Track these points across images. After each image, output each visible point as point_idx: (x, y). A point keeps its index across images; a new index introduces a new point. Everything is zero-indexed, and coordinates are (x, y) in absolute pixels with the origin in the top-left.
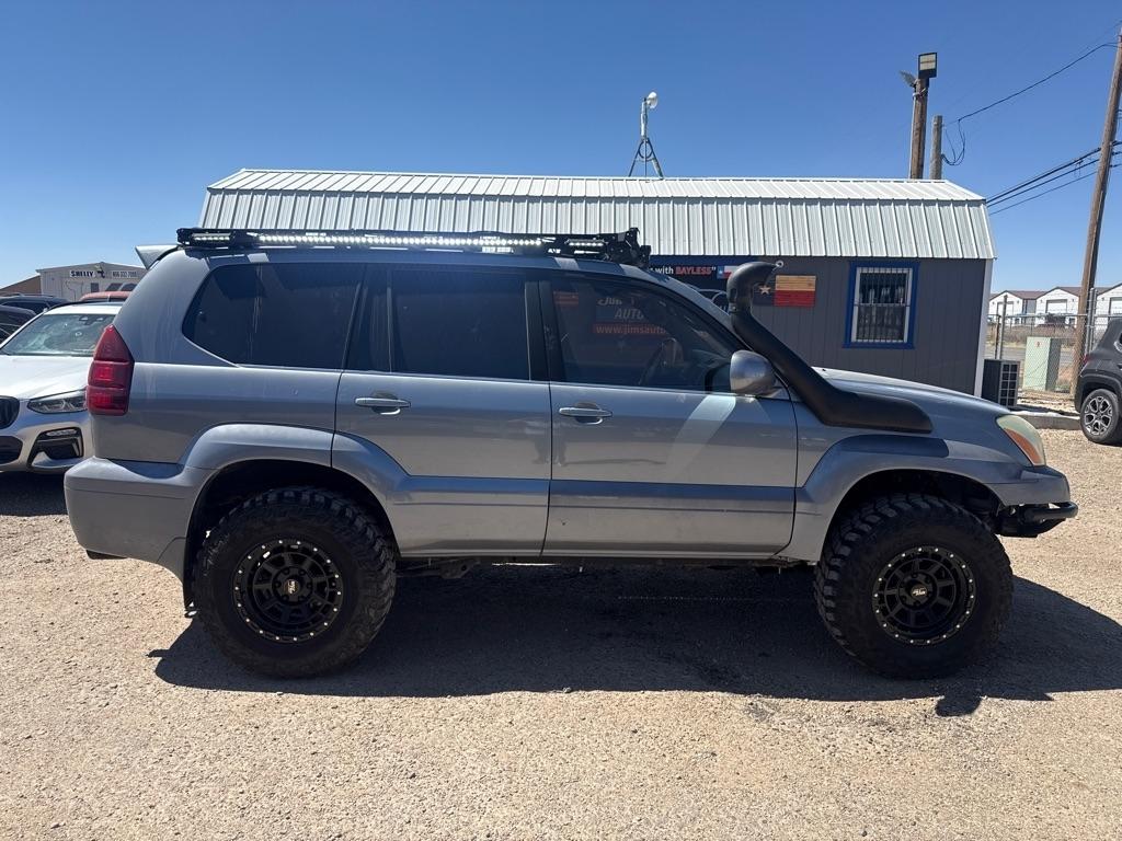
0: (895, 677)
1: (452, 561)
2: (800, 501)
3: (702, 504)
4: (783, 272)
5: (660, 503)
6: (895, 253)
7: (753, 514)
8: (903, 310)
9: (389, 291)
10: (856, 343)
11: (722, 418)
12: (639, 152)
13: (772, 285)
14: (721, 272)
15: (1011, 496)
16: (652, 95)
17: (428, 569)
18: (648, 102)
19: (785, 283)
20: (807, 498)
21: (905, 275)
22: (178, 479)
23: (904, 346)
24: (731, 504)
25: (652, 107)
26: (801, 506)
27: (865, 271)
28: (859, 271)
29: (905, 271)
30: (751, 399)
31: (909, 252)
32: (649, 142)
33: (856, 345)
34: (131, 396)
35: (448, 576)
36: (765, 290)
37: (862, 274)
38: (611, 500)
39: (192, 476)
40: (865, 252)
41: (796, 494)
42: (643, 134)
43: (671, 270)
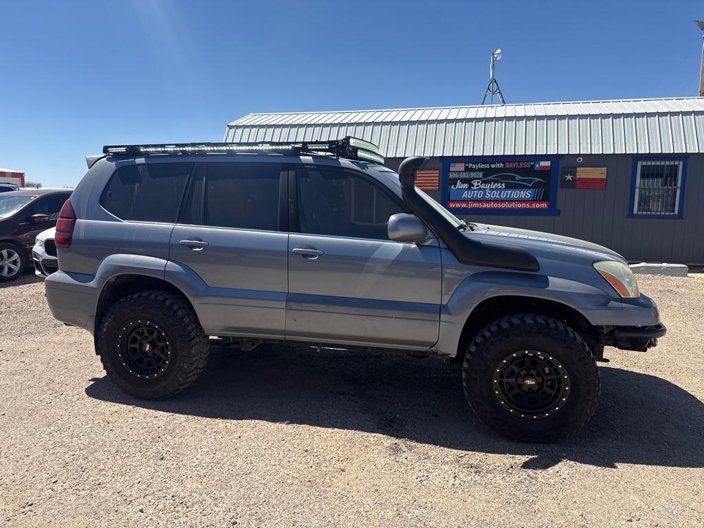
0: (511, 439)
1: (245, 340)
2: (445, 313)
3: (379, 312)
4: (582, 165)
5: (353, 310)
6: (668, 150)
7: (412, 321)
8: (675, 190)
9: (204, 178)
10: (637, 214)
11: (393, 257)
12: (489, 89)
13: (574, 173)
14: (537, 166)
15: (598, 318)
16: (499, 51)
17: (231, 344)
18: (496, 56)
19: (584, 173)
20: (448, 312)
21: (677, 165)
22: (92, 284)
23: (674, 217)
24: (398, 313)
25: (498, 59)
26: (444, 317)
27: (644, 163)
28: (639, 164)
29: (677, 163)
30: (414, 246)
31: (680, 149)
32: (495, 82)
33: (638, 216)
34: (73, 238)
35: (243, 349)
36: (569, 177)
37: (642, 166)
38: (322, 307)
39: (99, 282)
40: (644, 150)
41: (441, 309)
42: (491, 77)
43: (502, 165)
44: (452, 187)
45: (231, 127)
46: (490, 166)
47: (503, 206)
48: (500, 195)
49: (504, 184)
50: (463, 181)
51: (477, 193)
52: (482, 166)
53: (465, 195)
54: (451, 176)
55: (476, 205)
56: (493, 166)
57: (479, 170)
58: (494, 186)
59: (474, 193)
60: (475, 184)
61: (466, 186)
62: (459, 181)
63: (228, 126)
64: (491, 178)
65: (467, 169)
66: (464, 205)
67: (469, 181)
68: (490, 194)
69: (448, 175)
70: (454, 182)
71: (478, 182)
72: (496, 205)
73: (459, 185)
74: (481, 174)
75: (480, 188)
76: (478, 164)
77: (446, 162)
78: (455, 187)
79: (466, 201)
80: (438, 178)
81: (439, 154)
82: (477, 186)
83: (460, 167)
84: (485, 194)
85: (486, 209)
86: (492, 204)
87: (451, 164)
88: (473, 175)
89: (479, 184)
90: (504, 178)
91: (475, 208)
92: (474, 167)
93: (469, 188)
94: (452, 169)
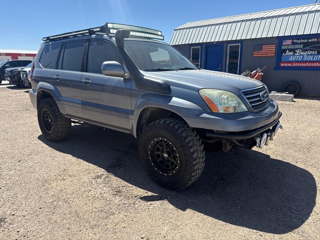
43: (316, 40)
44: (283, 54)
45: (175, 30)
46: (308, 41)
47: (315, 65)
48: (313, 58)
49: (316, 51)
50: (290, 50)
51: (299, 57)
52: (303, 41)
53: (291, 59)
54: (283, 48)
55: (297, 64)
56: (310, 41)
57: (301, 43)
58: (309, 53)
59: (296, 57)
60: (298, 52)
61: (292, 53)
62: (288, 50)
63: (174, 29)
64: (308, 48)
65: (293, 43)
66: (290, 65)
67: (294, 51)
68: (307, 58)
69: (281, 47)
70: (285, 51)
71: (300, 51)
72: (310, 65)
73: (288, 53)
74: (302, 46)
75: (300, 54)
76: (300, 40)
77: (281, 39)
78: (285, 54)
79: (291, 62)
80: (275, 49)
81: (276, 35)
82: (299, 53)
83: (289, 42)
84: (303, 58)
85: (304, 67)
86: (308, 64)
87: (283, 41)
88: (297, 46)
89: (300, 52)
90: (316, 47)
91: (296, 66)
92: (297, 42)
93: (294, 54)
94: (284, 44)
